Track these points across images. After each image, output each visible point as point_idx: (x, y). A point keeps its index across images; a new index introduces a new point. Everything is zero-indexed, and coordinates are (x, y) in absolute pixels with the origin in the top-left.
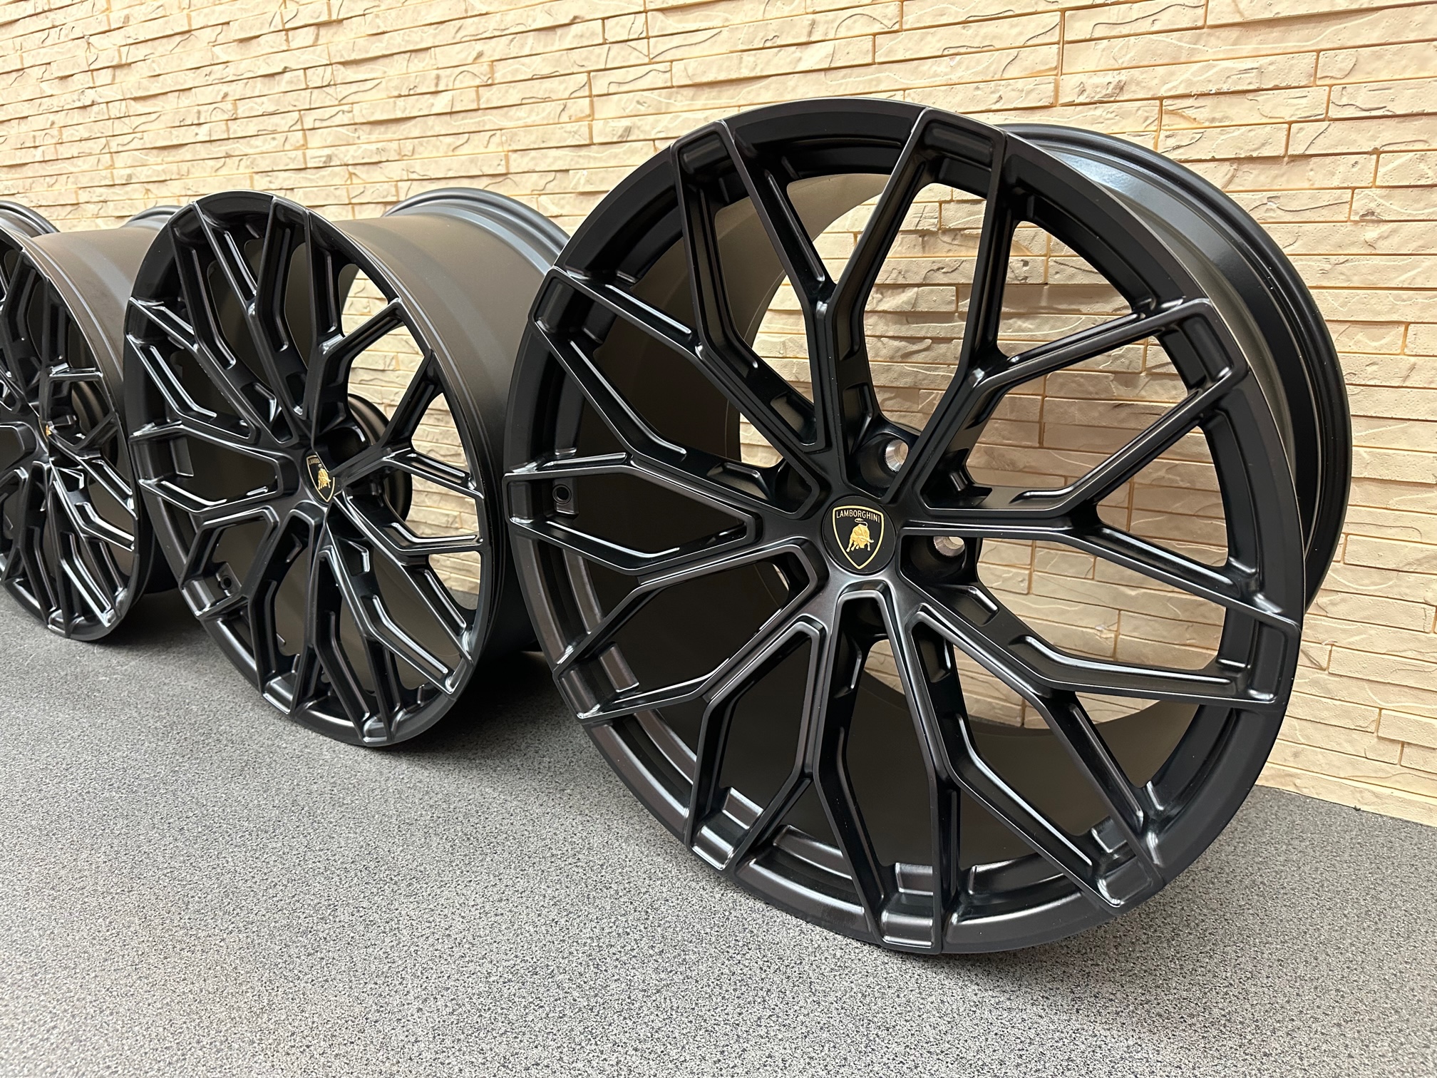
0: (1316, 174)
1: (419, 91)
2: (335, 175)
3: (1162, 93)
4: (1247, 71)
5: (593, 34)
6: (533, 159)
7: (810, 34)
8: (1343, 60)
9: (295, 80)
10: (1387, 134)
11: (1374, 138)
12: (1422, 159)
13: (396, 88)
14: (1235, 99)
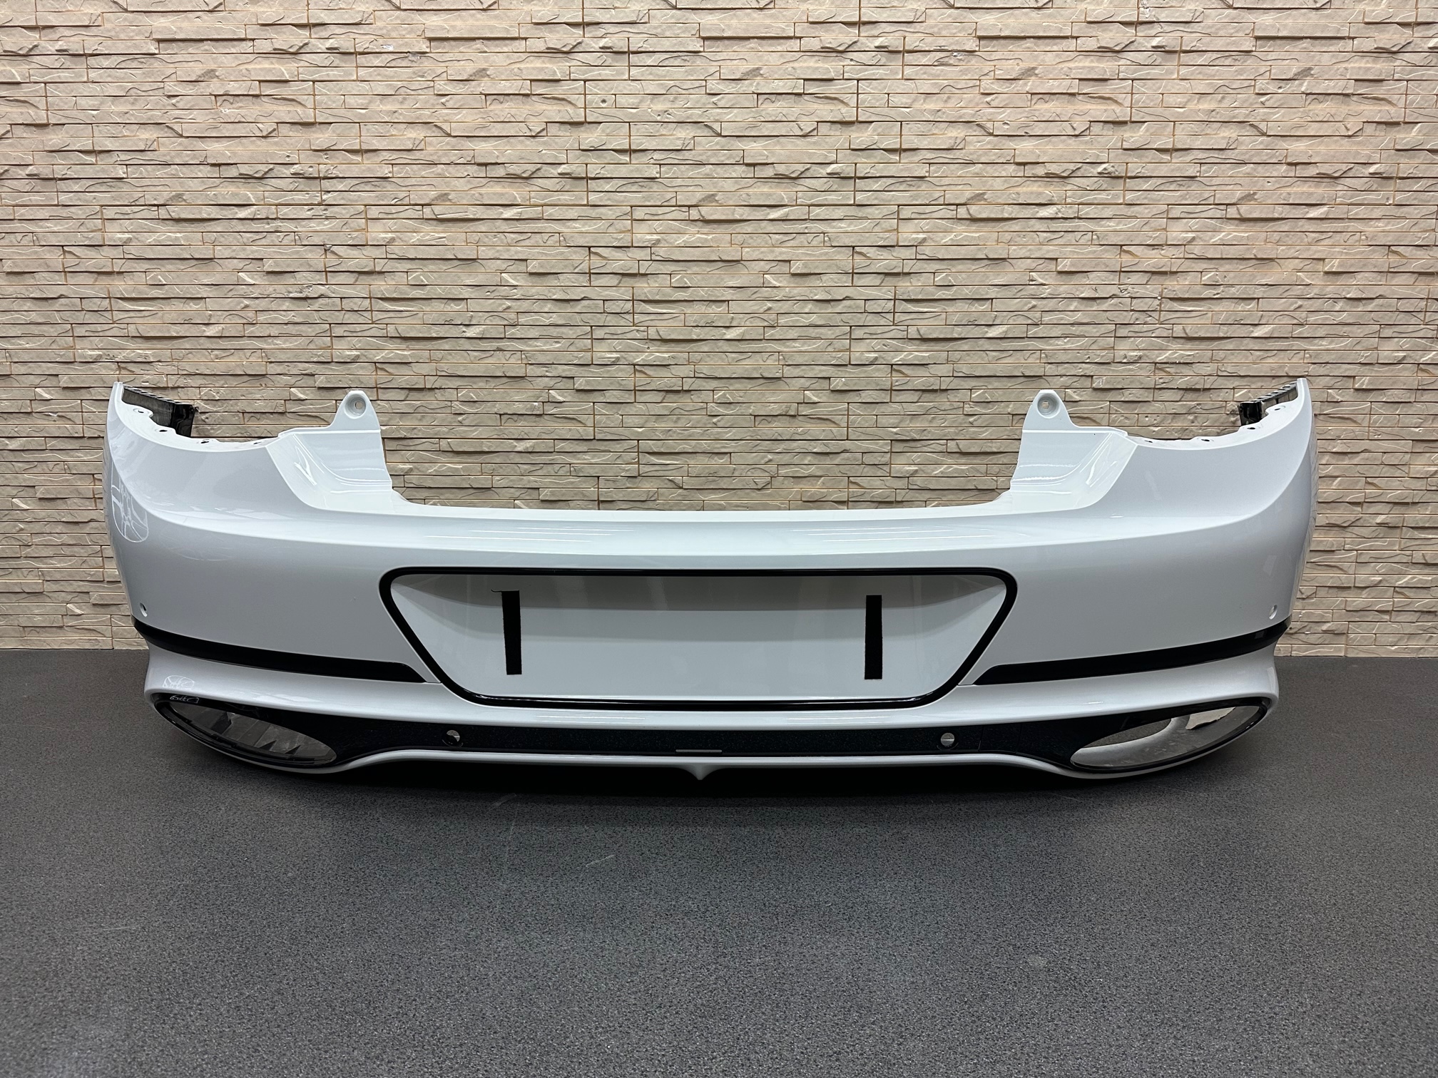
0: (1213, 395)
1: (714, 325)
2: (622, 370)
3: (1157, 360)
4: (1189, 355)
5: (858, 307)
6: (803, 370)
7: (994, 321)
8: (1222, 354)
9: (593, 306)
10: (1237, 382)
11: (1233, 383)
12: (1249, 392)
13: (695, 321)
14: (1184, 366)
